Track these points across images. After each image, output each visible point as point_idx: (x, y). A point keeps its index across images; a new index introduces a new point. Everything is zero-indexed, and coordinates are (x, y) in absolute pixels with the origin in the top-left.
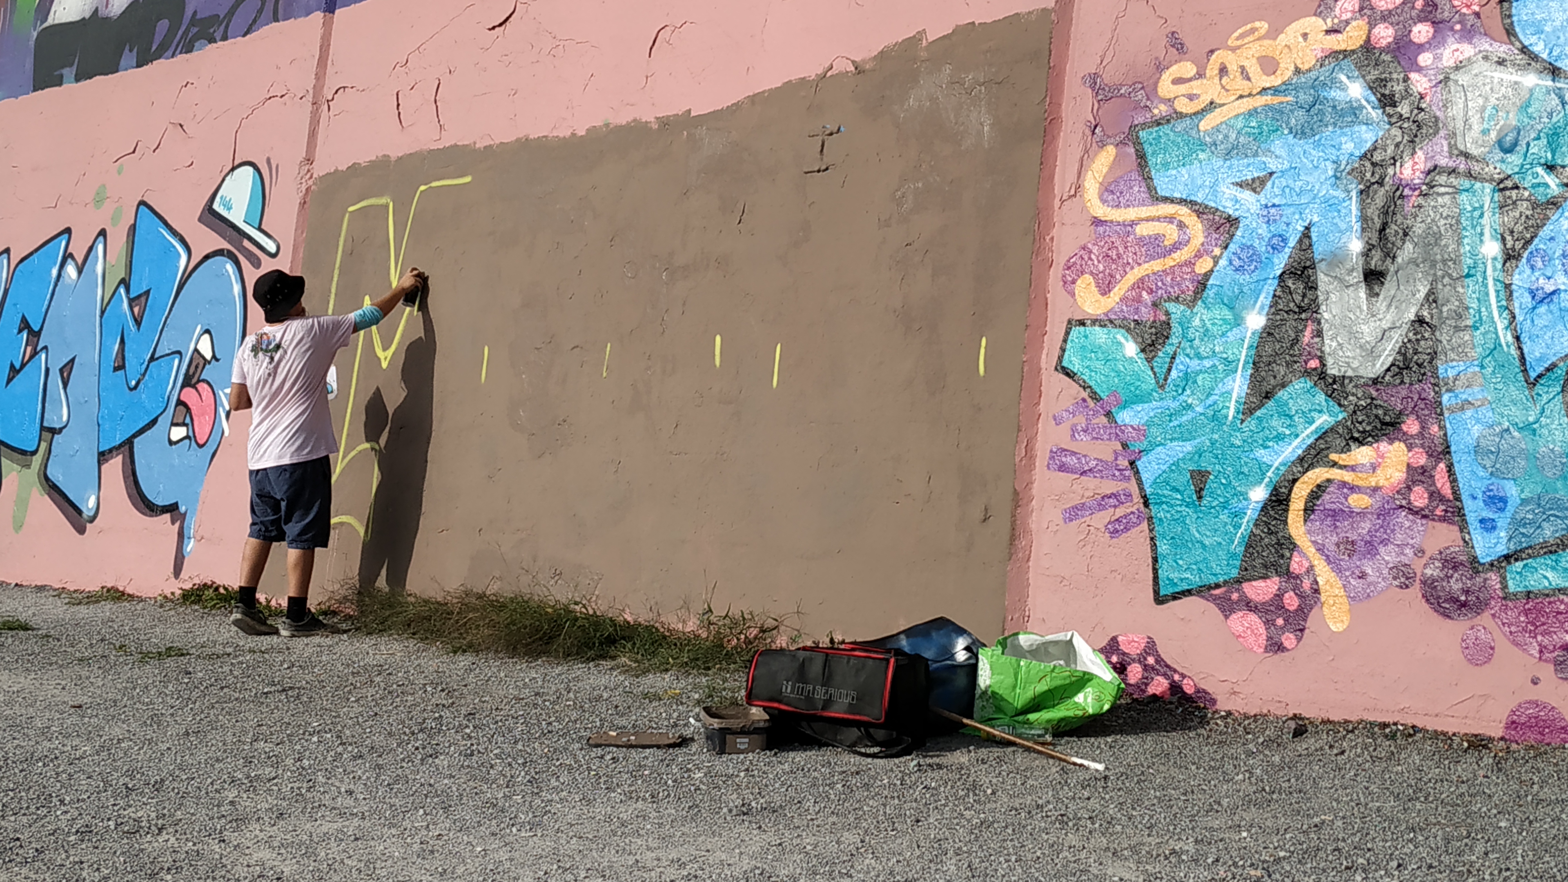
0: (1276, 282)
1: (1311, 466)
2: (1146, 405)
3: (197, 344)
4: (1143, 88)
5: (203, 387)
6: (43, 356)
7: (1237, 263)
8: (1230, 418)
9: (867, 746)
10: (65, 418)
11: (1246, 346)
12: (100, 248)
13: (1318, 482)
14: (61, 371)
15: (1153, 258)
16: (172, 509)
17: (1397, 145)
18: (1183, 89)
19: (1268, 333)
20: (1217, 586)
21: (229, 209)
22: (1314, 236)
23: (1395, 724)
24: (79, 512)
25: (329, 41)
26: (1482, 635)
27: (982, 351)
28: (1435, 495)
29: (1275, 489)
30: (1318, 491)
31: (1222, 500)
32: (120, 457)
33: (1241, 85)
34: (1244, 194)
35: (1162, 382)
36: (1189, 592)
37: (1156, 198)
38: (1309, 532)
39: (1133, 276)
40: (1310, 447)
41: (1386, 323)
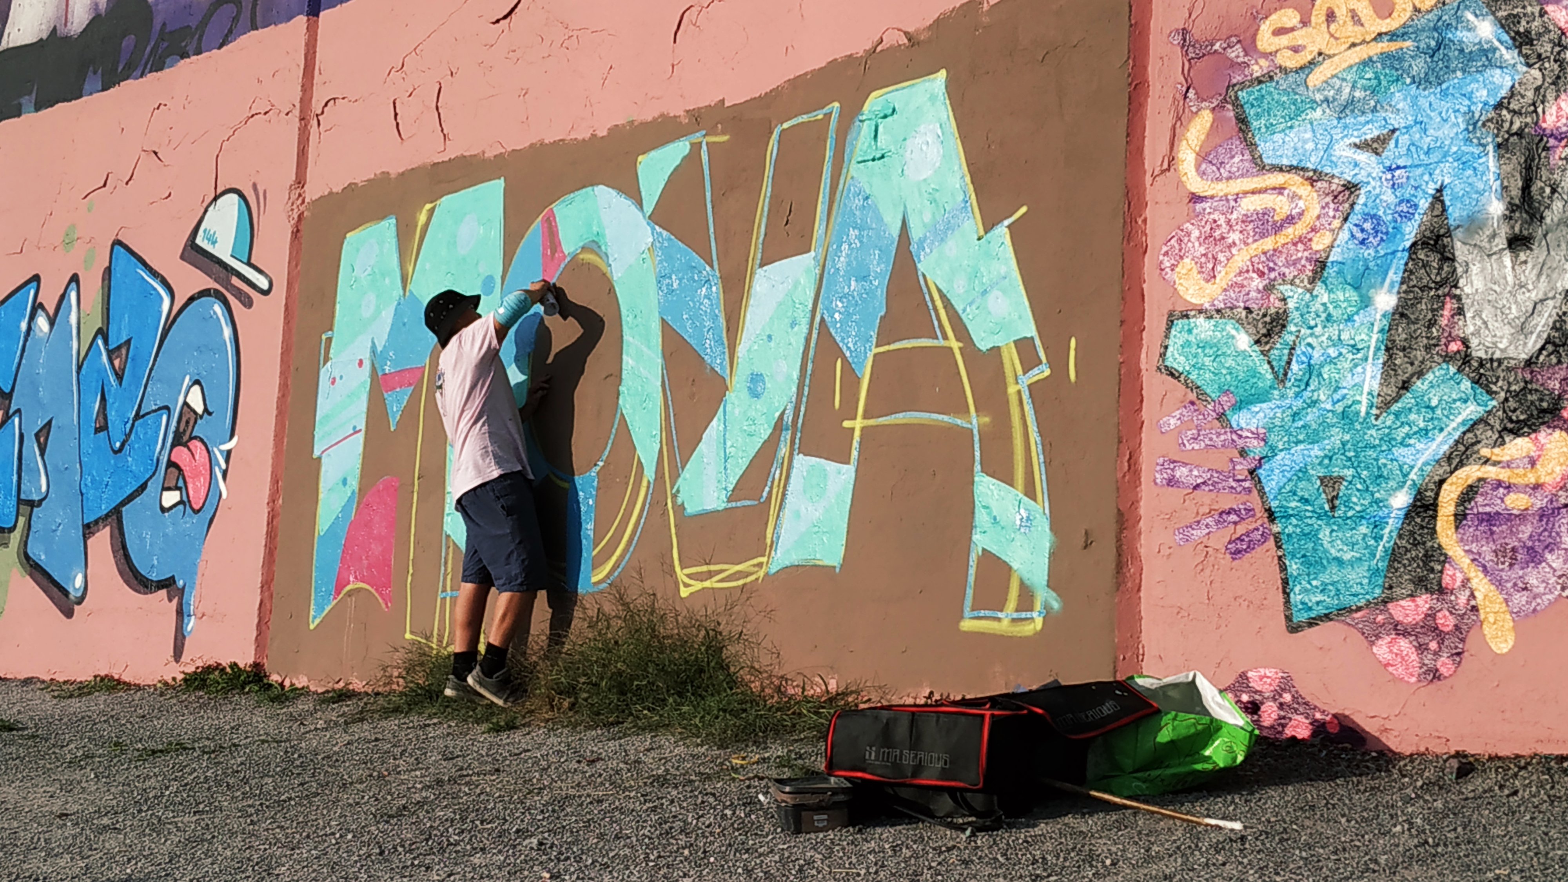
0: (1406, 254)
1: (1461, 464)
2: (1264, 405)
3: (186, 397)
4: (1239, 42)
5: (196, 445)
6: (17, 420)
7: (1360, 236)
8: (1363, 414)
9: (964, 816)
10: (44, 488)
11: (1376, 329)
12: (73, 295)
13: (1470, 482)
14: (37, 436)
15: (1263, 236)
16: (168, 584)
17: (1537, 89)
18: (1285, 39)
19: (1401, 314)
20: (1359, 609)
22: (1447, 200)
24: (66, 593)
25: (315, 46)
27: (1072, 353)
29: (1419, 492)
30: (1469, 494)
31: (1358, 508)
32: (108, 529)
33: (1352, 32)
34: (1363, 157)
35: (1281, 377)
36: (1327, 617)
37: (1261, 167)
38: (1462, 540)
39: (1241, 258)
40: (1457, 442)
41: (1534, 296)
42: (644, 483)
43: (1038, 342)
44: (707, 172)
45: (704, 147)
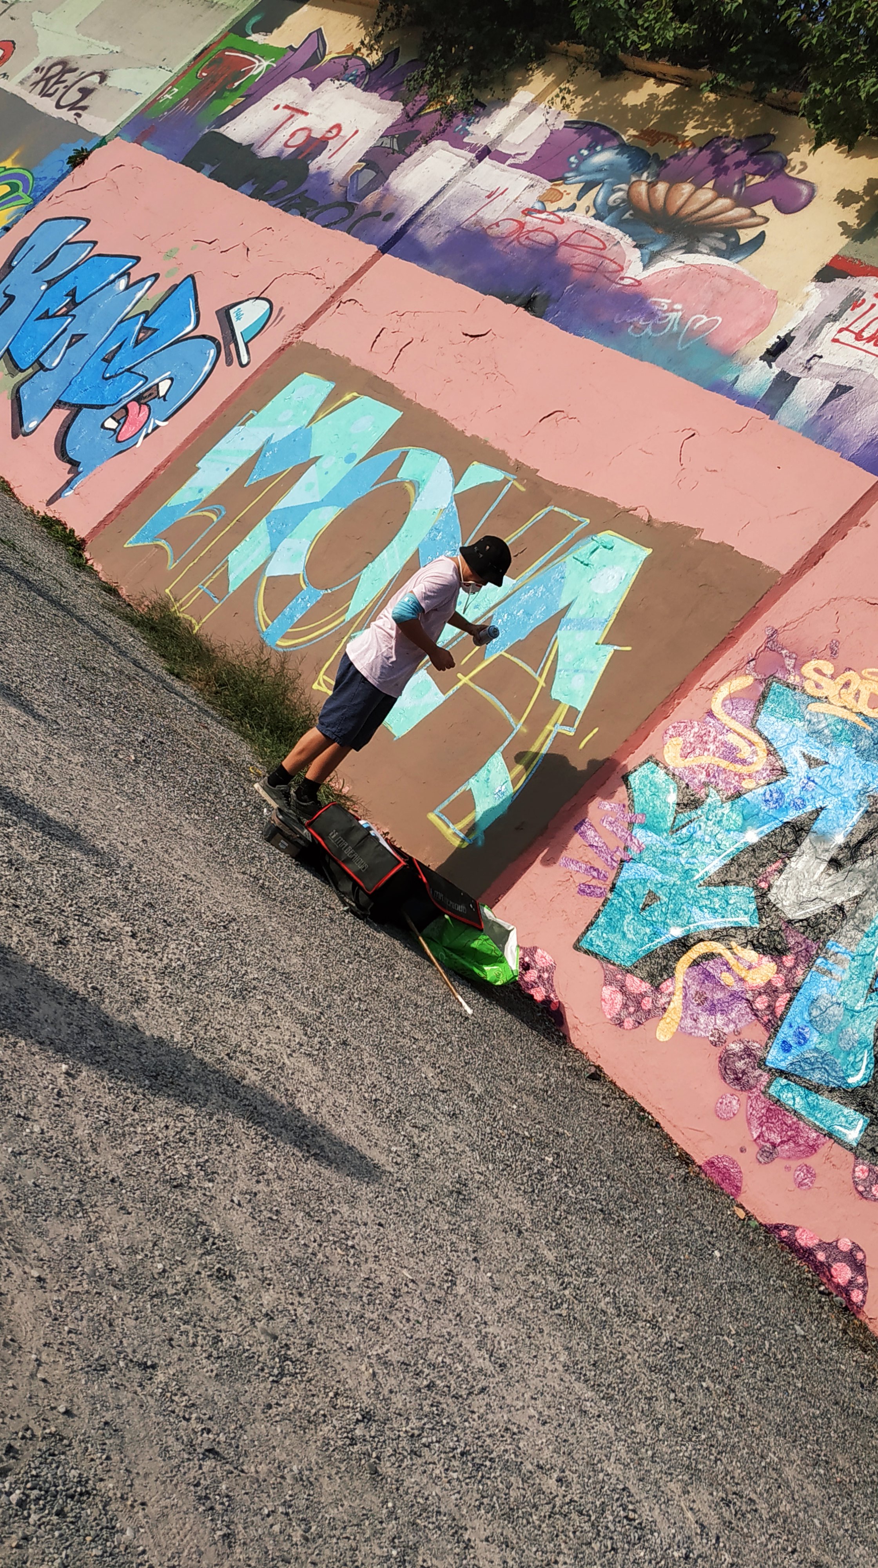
0: (781, 824)
1: (717, 940)
2: (655, 836)
3: (160, 381)
4: (796, 659)
5: (145, 409)
6: (70, 320)
7: (768, 797)
8: (695, 879)
9: (350, 899)
10: (54, 365)
11: (736, 846)
12: (149, 283)
13: (714, 951)
14: (73, 336)
15: (725, 758)
16: (74, 464)
18: (816, 677)
19: (753, 849)
20: (614, 964)
21: (238, 319)
22: (821, 816)
23: (649, 1113)
24: (22, 425)
25: (369, 267)
26: (734, 1102)
27: (591, 735)
28: (771, 1008)
29: (688, 936)
30: (709, 956)
31: (654, 919)
32: (68, 412)
33: (850, 700)
34: (803, 763)
35: (674, 829)
36: (596, 955)
37: (753, 726)
38: (687, 974)
39: (706, 759)
40: (725, 929)
41: (820, 894)
42: (341, 619)
43: (580, 716)
44: (500, 497)
45: (509, 485)
